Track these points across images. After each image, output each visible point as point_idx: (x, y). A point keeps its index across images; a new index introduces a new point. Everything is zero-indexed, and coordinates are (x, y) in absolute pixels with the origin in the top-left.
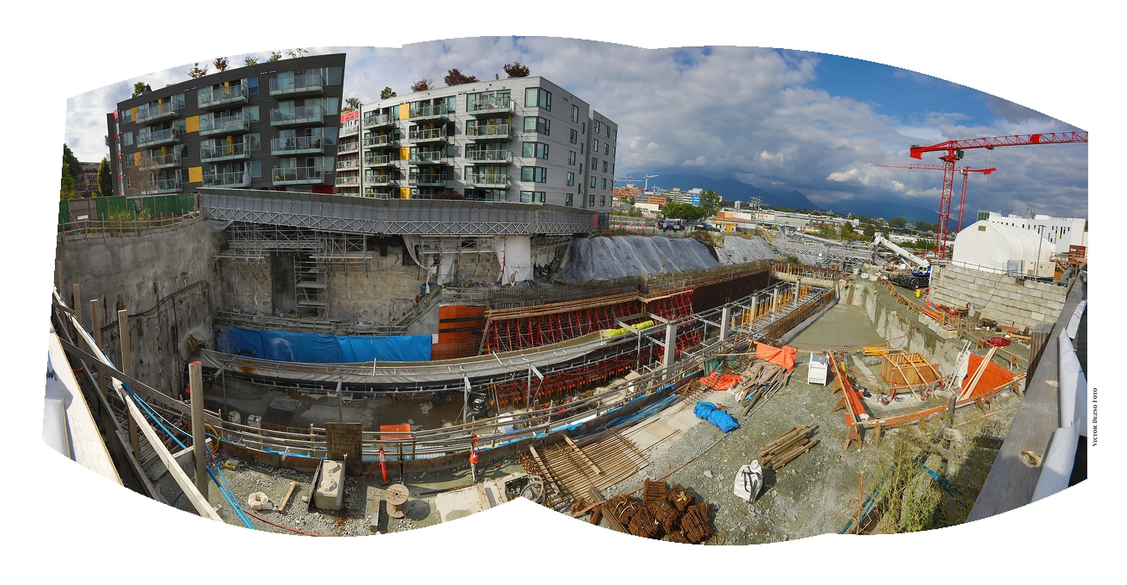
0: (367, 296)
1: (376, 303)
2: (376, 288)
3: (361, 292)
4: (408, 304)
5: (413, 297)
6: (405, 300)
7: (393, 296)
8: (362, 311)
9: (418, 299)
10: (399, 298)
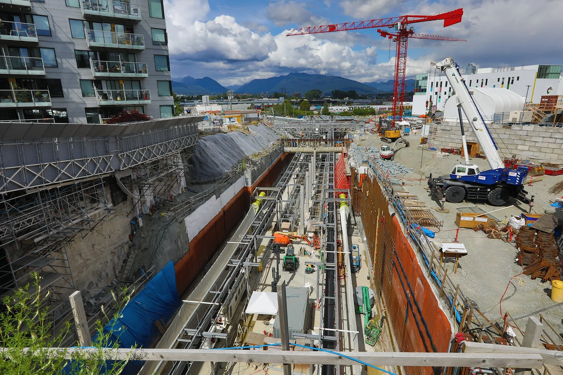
0: (88, 262)
1: (99, 266)
2: (95, 246)
3: (81, 261)
4: (125, 248)
5: (127, 239)
6: (122, 246)
7: (112, 247)
8: (87, 285)
9: (132, 236)
10: (117, 246)
